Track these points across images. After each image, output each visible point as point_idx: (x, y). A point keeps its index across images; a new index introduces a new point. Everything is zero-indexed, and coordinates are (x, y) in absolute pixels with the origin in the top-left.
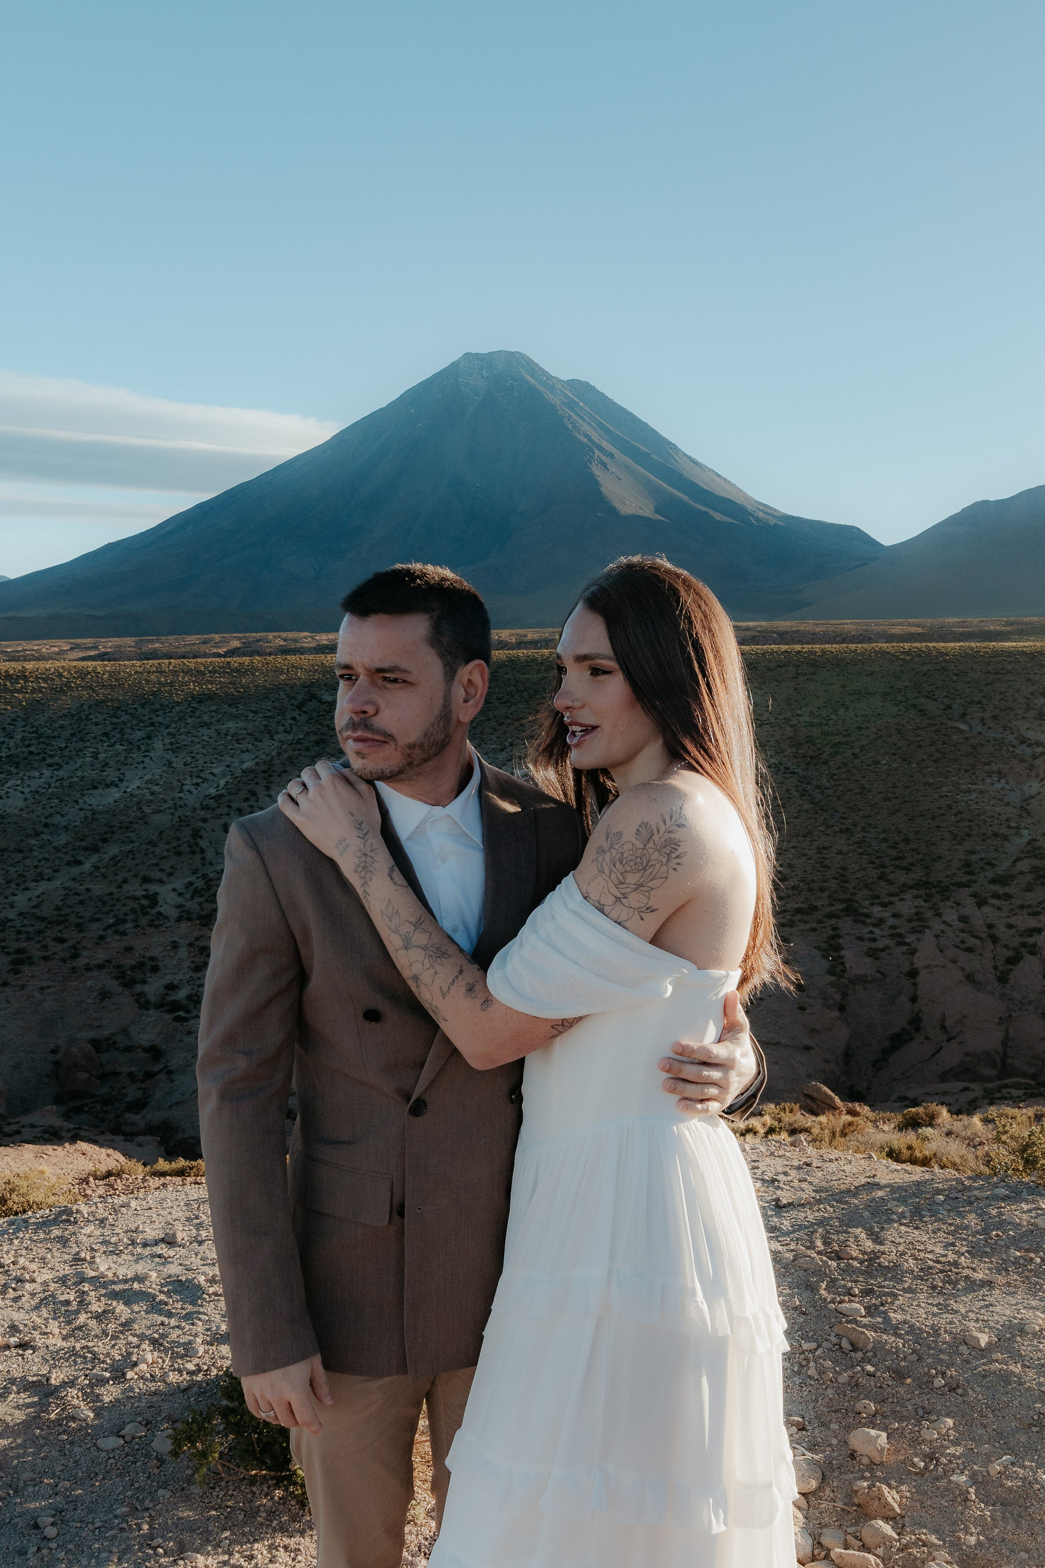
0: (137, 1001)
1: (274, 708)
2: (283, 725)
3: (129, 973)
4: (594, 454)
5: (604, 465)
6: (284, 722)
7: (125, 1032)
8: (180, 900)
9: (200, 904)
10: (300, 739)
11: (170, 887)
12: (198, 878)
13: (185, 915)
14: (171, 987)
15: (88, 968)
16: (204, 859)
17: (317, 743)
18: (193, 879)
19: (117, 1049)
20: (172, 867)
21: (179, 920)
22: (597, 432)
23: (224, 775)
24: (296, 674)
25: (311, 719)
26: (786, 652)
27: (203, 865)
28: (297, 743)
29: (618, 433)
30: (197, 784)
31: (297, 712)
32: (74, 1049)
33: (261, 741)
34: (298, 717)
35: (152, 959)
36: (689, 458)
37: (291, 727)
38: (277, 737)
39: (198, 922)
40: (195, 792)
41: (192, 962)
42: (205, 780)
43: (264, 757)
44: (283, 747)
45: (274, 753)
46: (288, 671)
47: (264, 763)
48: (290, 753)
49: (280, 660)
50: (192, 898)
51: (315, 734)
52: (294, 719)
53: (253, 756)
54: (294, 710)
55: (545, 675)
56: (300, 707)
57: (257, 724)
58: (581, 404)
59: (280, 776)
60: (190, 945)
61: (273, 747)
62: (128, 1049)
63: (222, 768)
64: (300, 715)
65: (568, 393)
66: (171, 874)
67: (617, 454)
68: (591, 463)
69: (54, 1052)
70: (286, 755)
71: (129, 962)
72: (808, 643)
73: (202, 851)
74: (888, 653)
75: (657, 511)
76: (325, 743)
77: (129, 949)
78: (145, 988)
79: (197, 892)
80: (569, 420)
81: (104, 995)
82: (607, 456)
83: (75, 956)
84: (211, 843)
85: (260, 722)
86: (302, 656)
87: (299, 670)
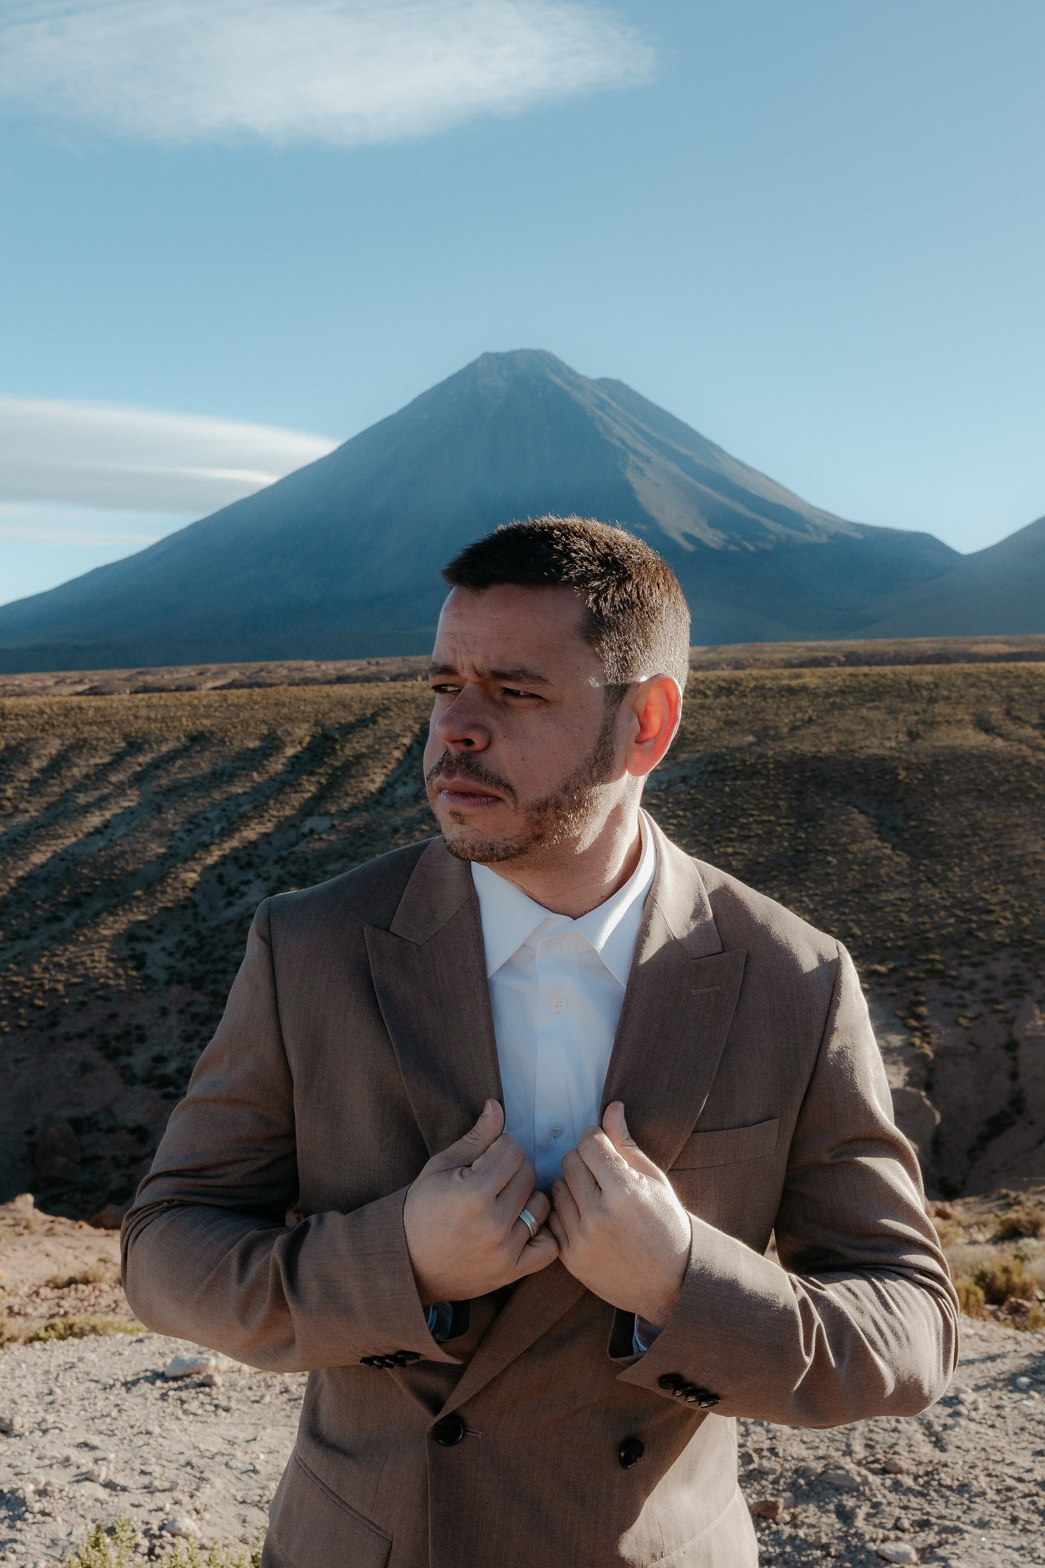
0: (122, 1075)
3: (113, 1043)
4: (628, 458)
5: (640, 470)
7: (109, 1110)
8: (169, 961)
9: (192, 965)
11: (157, 946)
12: (190, 935)
13: (175, 978)
14: (159, 1059)
15: (68, 1038)
16: (196, 914)
18: (184, 936)
19: (100, 1130)
20: (162, 924)
21: (169, 983)
22: (631, 434)
23: (219, 820)
24: (299, 707)
26: (851, 675)
27: (196, 920)
29: (654, 435)
30: (189, 831)
32: (52, 1130)
35: (139, 1027)
36: (736, 460)
39: (189, 985)
40: (187, 839)
41: (184, 1031)
42: (198, 826)
46: (290, 703)
50: (183, 958)
58: (614, 405)
60: (181, 1011)
62: (111, 1130)
63: (217, 812)
65: (598, 393)
66: (160, 932)
67: (655, 458)
68: (625, 469)
69: (30, 1132)
71: (113, 1030)
72: (878, 664)
73: (195, 905)
74: (970, 675)
77: (113, 1016)
78: (131, 1061)
79: (188, 952)
80: (600, 422)
81: (86, 1068)
82: (643, 461)
83: (53, 1025)
84: (204, 896)
86: (306, 688)
87: (302, 703)
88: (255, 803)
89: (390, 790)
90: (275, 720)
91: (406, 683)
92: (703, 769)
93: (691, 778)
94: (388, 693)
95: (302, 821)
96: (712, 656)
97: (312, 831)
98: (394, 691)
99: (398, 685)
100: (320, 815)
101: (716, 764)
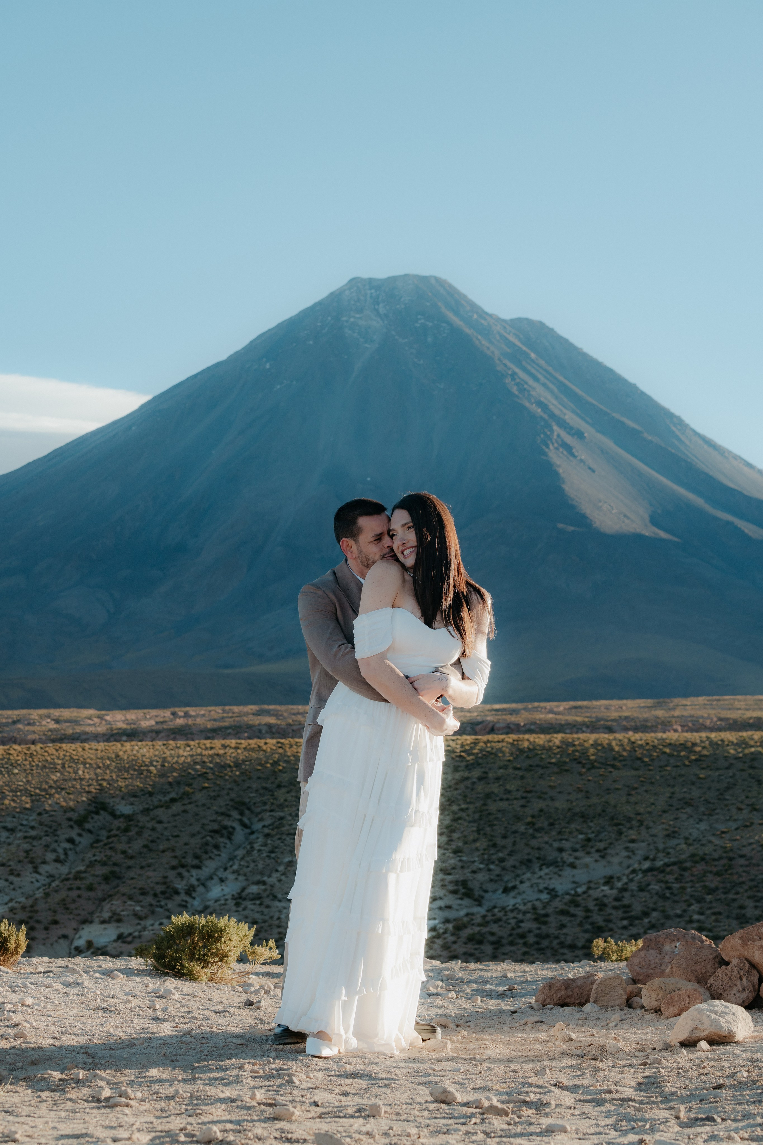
1: (41, 824)
2: (54, 851)
4: (552, 431)
5: (568, 448)
6: (55, 845)
10: (79, 872)
17: (106, 879)
22: (557, 398)
24: (76, 772)
25: (97, 841)
28: (76, 878)
29: (590, 399)
31: (77, 830)
33: (18, 875)
34: (77, 839)
36: (704, 439)
37: (66, 854)
38: (44, 869)
43: (23, 899)
44: (54, 885)
45: (39, 894)
46: (63, 766)
47: (24, 908)
48: (63, 894)
49: (51, 750)
51: (104, 864)
52: (71, 841)
53: (6, 898)
54: (71, 827)
55: (466, 774)
56: (80, 822)
57: (13, 848)
58: (533, 355)
59: (46, 929)
61: (38, 885)
64: (80, 835)
65: (512, 338)
67: (589, 431)
68: (548, 446)
70: (58, 897)
75: (654, 521)
76: (119, 878)
80: (513, 379)
82: (573, 435)
85: (18, 846)
86: (87, 746)
87: (81, 766)
88: (10, 905)
89: (201, 889)
90: (41, 790)
91: (227, 742)
92: (636, 866)
93: (619, 879)
94: (201, 755)
95: (76, 930)
96: (660, 713)
97: (90, 944)
98: (211, 752)
99: (217, 743)
100: (103, 922)
101: (654, 860)
